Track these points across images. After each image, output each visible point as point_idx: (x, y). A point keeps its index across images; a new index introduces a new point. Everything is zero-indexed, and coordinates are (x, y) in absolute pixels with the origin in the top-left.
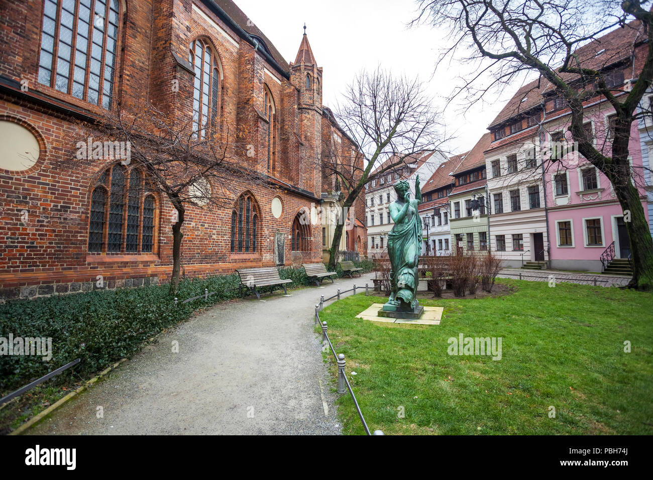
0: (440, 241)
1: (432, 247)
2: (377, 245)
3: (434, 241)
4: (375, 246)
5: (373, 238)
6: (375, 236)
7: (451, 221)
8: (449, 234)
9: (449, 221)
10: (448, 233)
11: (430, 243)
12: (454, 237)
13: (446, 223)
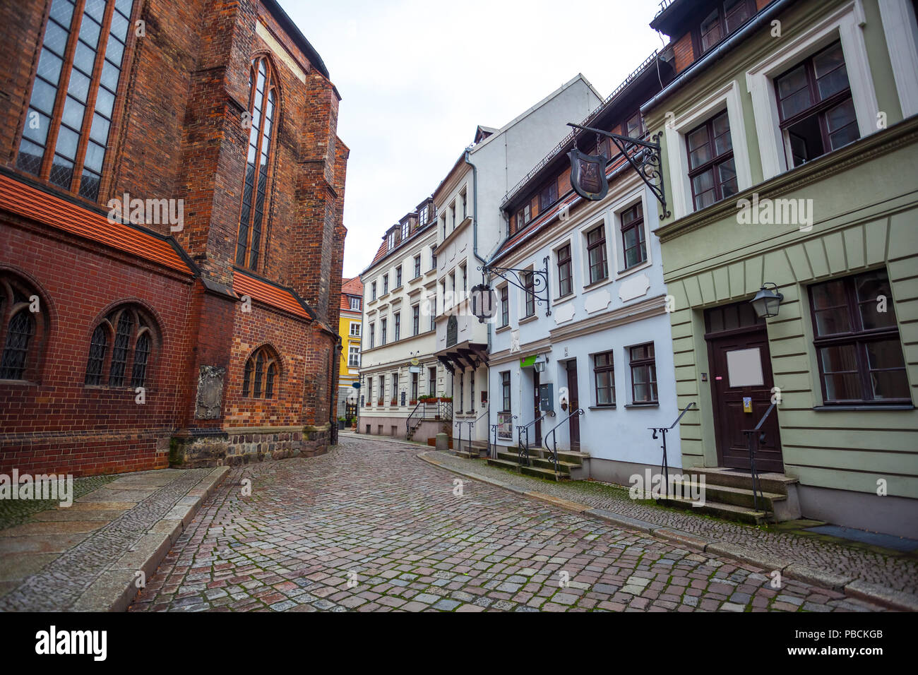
0: (603, 363)
1: (561, 394)
2: (404, 394)
3: (570, 367)
4: (400, 398)
5: (396, 375)
6: (399, 371)
7: (666, 235)
8: (660, 311)
9: (651, 241)
10: (651, 309)
11: (553, 374)
12: (693, 329)
13: (636, 256)
